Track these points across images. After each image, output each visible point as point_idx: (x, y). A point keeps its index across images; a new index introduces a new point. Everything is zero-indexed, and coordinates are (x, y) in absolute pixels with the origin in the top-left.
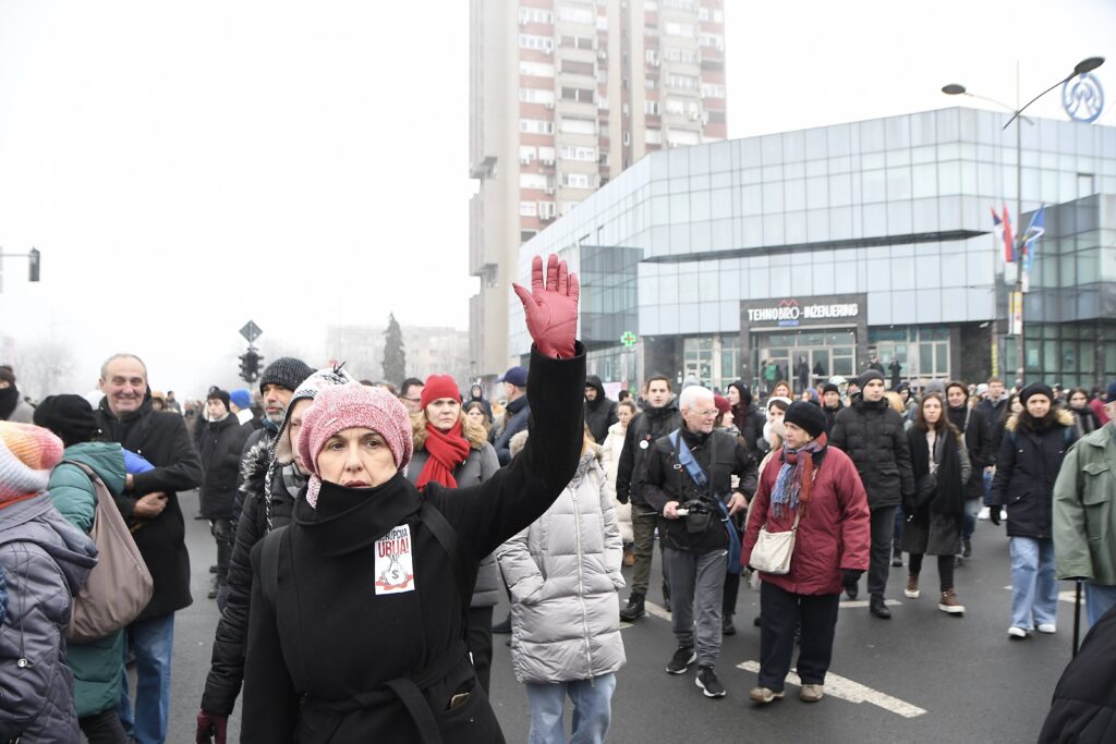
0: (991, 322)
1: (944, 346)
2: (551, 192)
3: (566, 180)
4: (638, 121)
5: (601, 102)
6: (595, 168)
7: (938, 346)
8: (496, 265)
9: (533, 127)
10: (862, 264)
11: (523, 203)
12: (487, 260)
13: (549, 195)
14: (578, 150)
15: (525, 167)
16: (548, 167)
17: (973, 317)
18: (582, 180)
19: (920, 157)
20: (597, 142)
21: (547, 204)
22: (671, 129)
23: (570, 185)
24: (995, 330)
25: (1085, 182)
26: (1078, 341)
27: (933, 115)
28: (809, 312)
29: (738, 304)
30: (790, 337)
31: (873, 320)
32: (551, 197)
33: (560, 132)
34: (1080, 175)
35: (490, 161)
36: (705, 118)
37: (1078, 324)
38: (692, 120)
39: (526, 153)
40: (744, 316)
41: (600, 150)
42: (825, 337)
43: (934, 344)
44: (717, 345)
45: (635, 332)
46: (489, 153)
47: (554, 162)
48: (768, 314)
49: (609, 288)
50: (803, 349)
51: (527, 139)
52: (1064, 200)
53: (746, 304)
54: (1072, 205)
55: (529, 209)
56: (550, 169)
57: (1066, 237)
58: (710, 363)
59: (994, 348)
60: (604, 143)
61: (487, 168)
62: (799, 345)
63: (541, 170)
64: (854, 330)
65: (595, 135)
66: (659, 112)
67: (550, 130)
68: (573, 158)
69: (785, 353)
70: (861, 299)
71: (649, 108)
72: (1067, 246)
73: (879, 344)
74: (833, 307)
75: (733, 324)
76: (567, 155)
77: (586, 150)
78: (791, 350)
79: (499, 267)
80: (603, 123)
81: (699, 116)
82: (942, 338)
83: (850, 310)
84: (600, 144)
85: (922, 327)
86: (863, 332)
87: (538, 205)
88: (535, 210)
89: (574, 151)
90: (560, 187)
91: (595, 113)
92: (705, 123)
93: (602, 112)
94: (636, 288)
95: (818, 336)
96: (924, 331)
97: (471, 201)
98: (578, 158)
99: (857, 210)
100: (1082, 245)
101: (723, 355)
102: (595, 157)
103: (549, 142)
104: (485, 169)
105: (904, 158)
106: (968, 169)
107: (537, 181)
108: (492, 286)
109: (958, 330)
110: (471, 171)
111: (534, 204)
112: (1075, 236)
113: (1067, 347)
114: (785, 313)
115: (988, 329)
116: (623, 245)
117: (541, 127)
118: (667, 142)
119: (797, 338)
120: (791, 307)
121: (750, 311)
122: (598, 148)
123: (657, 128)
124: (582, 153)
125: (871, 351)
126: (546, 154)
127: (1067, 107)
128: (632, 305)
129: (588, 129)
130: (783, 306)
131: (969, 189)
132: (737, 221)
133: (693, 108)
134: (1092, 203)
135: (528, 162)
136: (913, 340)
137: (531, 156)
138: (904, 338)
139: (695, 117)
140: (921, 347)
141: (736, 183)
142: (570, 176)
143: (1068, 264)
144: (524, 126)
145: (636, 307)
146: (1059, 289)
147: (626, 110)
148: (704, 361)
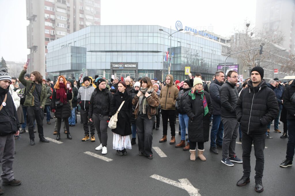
0: (162, 70)
1: (153, 74)
2: (54, 28)
3: (58, 25)
4: (78, 11)
5: (68, 5)
6: (66, 23)
7: (152, 74)
8: (37, 46)
9: (48, 8)
10: (137, 56)
11: (46, 30)
12: (34, 45)
13: (53, 28)
14: (61, 17)
15: (46, 20)
16: (53, 20)
17: (159, 69)
18: (63, 25)
19: (150, 34)
20: (67, 15)
21: (53, 31)
22: (86, 14)
23: (59, 26)
24: (163, 72)
25: (179, 43)
26: (177, 75)
27: (153, 26)
28: (126, 66)
29: (110, 63)
30: (121, 71)
31: (139, 68)
32: (53, 29)
33: (57, 11)
34: (178, 42)
35: (35, 16)
36: (95, 13)
37: (177, 71)
38: (92, 13)
39: (46, 15)
40: (111, 66)
41: (68, 18)
42: (129, 71)
43: (151, 74)
44: (104, 72)
45: (86, 68)
46: (34, 13)
47: (55, 19)
48: (116, 66)
49: (78, 57)
50: (124, 74)
51: (47, 12)
52: (175, 47)
53: (112, 63)
54: (177, 47)
55: (47, 32)
56: (53, 21)
57: (176, 54)
58: (103, 76)
59: (162, 75)
60: (68, 16)
61: (33, 18)
62: (123, 73)
63: (51, 21)
64: (135, 70)
65: (66, 13)
66: (83, 9)
67: (53, 10)
68: (60, 19)
69: (120, 75)
70: (136, 64)
71: (81, 8)
72: (176, 56)
73: (140, 73)
74: (131, 65)
75: (109, 68)
76: (58, 18)
77: (64, 17)
78: (121, 74)
79: (38, 47)
80: (69, 10)
81: (94, 12)
82: (152, 73)
83: (134, 66)
84: (67, 16)
85: (149, 70)
86: (137, 71)
87: (50, 31)
88: (49, 32)
89: (60, 17)
90: (56, 27)
91: (66, 7)
92: (95, 14)
93: (68, 7)
94: (86, 58)
95: (127, 71)
96: (149, 71)
97: (27, 27)
98: (61, 19)
99: (137, 44)
100: (178, 56)
101: (106, 74)
102: (66, 20)
103: (53, 14)
104: (32, 18)
105: (147, 35)
106: (159, 38)
107: (50, 24)
108: (35, 52)
109: (155, 71)
110: (27, 18)
111: (49, 30)
112: (177, 54)
113: (175, 76)
114: (121, 66)
115: (161, 71)
116: (82, 47)
117: (51, 9)
118: (85, 18)
119: (122, 71)
120: (122, 64)
121: (113, 65)
122: (67, 17)
123: (83, 14)
124: (62, 18)
125: (138, 75)
126: (52, 17)
127: (176, 28)
128: (84, 62)
129: (64, 11)
130: (120, 64)
131: (159, 43)
132: (111, 44)
133: (92, 9)
134: (180, 48)
135: (47, 18)
136: (147, 73)
137: (48, 17)
138: (145, 72)
139: (93, 12)
140: (148, 74)
141: (111, 35)
142: (59, 24)
143: (176, 59)
144: (46, 8)
145: (86, 62)
146: (174, 64)
147: (74, 7)
148: (101, 76)
